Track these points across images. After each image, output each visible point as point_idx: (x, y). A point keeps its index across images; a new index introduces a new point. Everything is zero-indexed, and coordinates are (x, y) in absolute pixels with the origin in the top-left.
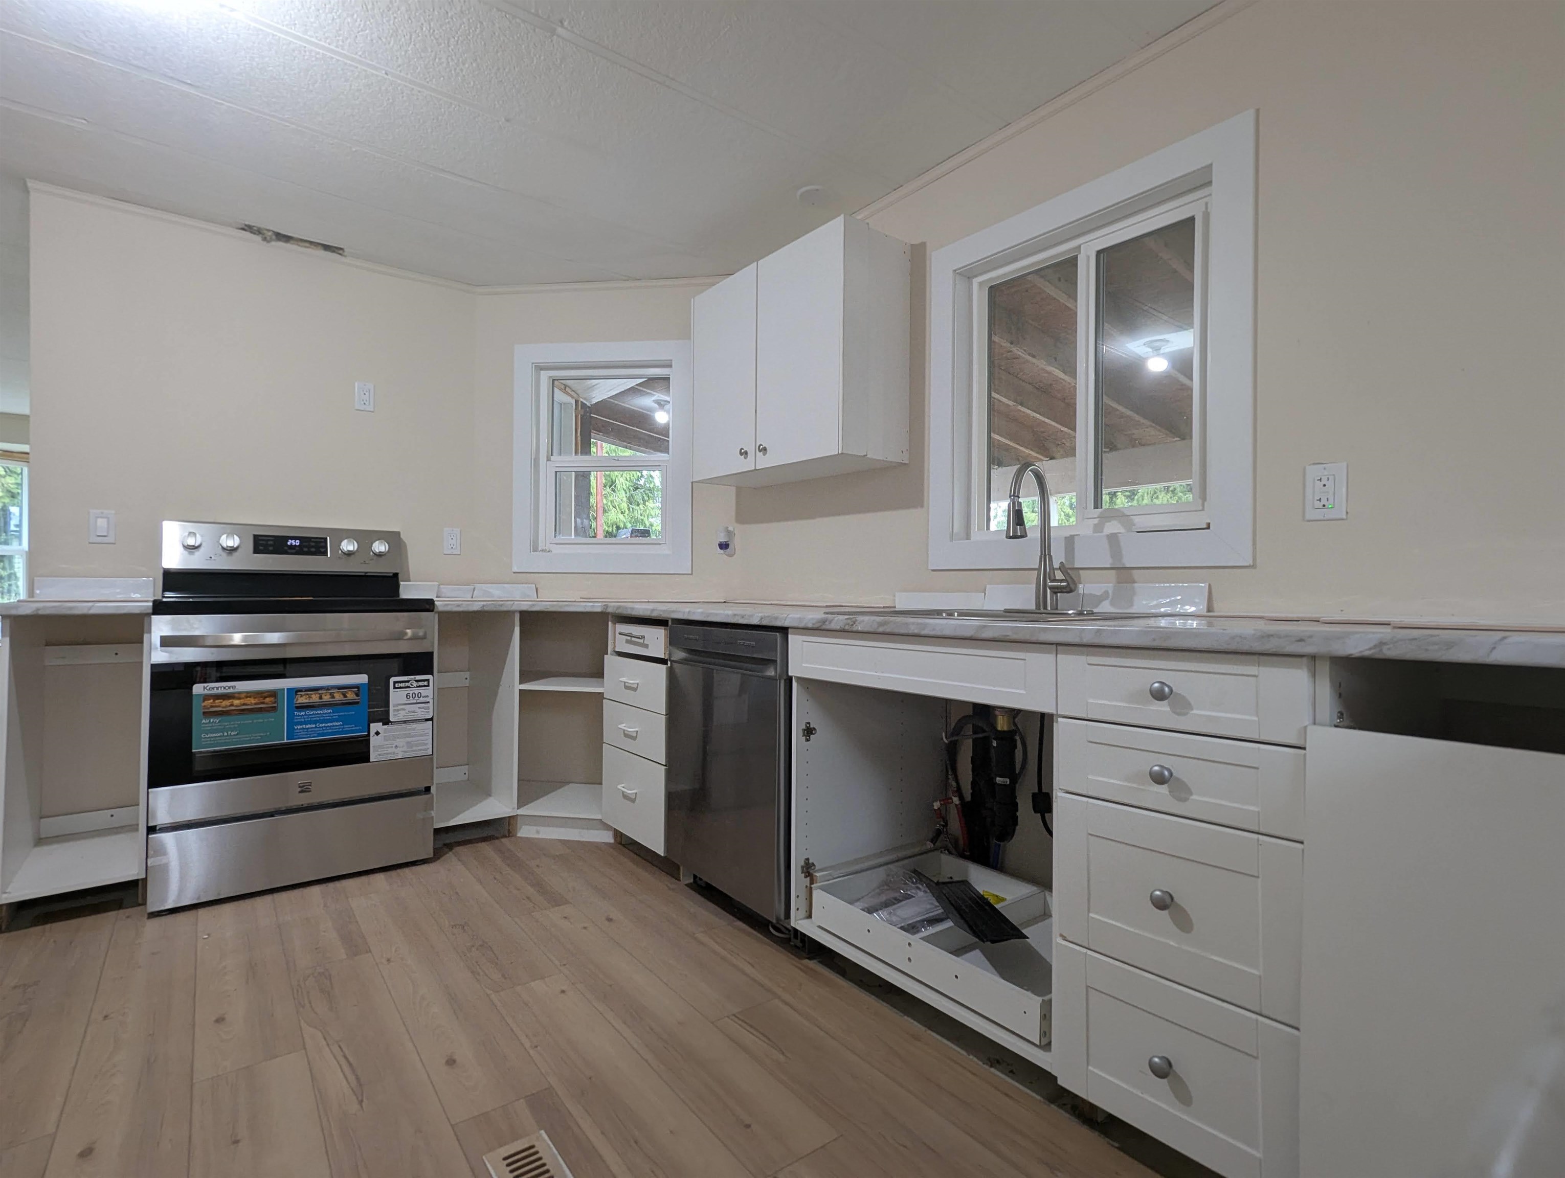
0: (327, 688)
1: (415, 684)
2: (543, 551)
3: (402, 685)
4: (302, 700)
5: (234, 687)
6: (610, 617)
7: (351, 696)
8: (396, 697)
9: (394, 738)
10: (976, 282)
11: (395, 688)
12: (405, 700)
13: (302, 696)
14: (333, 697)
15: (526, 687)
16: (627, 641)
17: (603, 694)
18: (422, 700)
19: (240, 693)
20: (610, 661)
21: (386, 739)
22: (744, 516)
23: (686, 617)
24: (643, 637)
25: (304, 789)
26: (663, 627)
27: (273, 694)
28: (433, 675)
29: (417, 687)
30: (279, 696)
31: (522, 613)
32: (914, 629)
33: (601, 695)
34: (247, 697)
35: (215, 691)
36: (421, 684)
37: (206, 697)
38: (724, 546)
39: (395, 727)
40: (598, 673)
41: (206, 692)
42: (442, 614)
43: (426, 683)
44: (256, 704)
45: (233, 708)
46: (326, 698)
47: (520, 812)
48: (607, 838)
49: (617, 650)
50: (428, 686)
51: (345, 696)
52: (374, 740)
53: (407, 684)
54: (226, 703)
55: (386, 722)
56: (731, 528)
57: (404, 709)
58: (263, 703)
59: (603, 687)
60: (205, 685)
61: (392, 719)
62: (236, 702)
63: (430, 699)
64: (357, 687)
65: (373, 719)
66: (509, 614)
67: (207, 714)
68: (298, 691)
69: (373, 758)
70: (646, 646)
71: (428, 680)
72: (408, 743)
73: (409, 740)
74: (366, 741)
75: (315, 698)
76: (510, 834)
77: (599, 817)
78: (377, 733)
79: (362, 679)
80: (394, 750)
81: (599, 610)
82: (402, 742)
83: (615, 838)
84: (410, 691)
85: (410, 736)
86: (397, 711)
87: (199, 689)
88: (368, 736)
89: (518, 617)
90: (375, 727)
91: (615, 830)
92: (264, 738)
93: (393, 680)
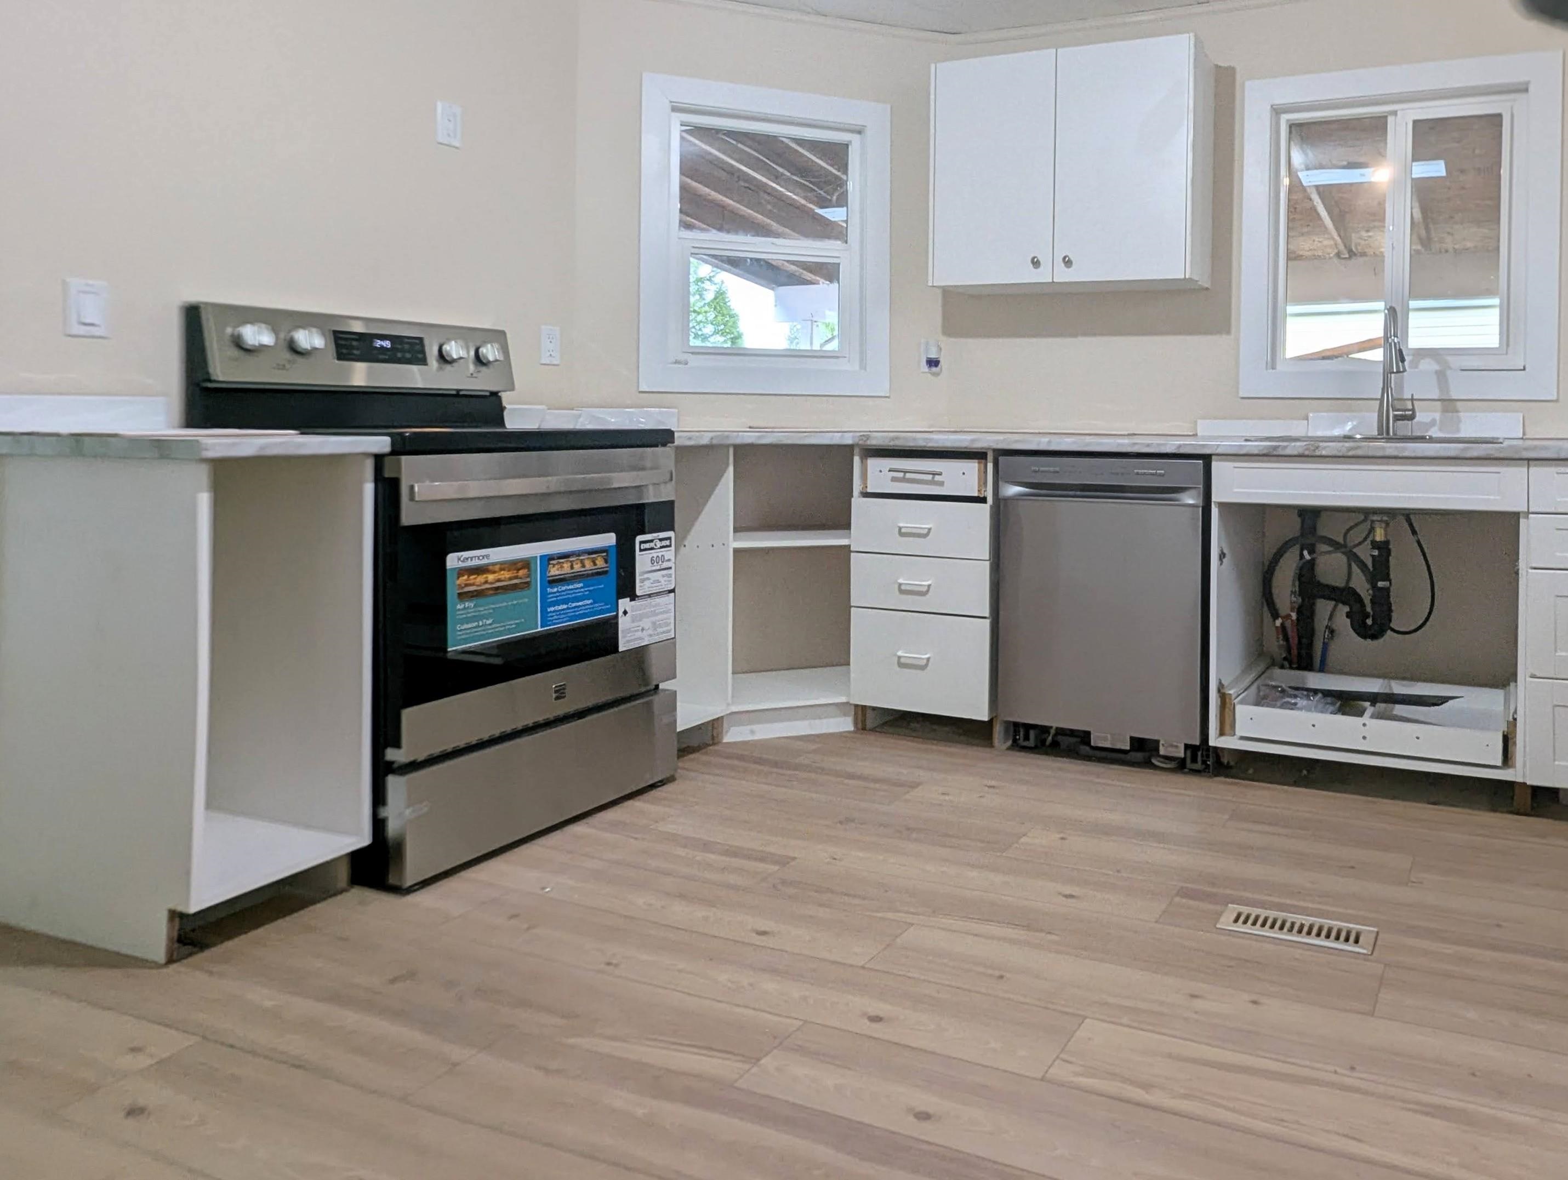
0: (578, 555)
1: (659, 544)
3: (647, 546)
4: (554, 571)
5: (487, 556)
6: (856, 451)
8: (642, 561)
9: (641, 617)
11: (641, 550)
12: (648, 567)
13: (554, 565)
14: (584, 566)
15: (741, 543)
16: (895, 480)
17: (849, 546)
18: (665, 565)
19: (494, 564)
20: (857, 503)
21: (633, 619)
22: (952, 327)
24: (934, 474)
25: (562, 692)
26: (977, 461)
27: (526, 564)
28: (674, 531)
29: (661, 547)
30: (532, 566)
31: (737, 448)
33: (847, 549)
34: (501, 569)
35: (469, 563)
36: (664, 543)
37: (461, 572)
38: (933, 363)
39: (641, 602)
40: (843, 523)
41: (461, 565)
42: (681, 450)
43: (667, 543)
44: (510, 579)
45: (487, 586)
46: (577, 567)
47: (736, 709)
48: (846, 724)
49: (871, 491)
50: (670, 546)
51: (595, 564)
52: (623, 623)
53: (652, 545)
54: (480, 579)
55: (633, 597)
57: (648, 579)
58: (516, 577)
59: (849, 537)
60: (459, 554)
61: (638, 593)
62: (491, 577)
63: (672, 564)
64: (606, 551)
65: (622, 594)
67: (462, 596)
68: (548, 559)
69: (621, 649)
70: (941, 484)
71: (669, 538)
72: (654, 623)
73: (653, 619)
74: (615, 624)
75: (567, 568)
77: (843, 699)
78: (625, 613)
79: (609, 539)
80: (639, 634)
81: (850, 442)
82: (646, 623)
83: (856, 723)
84: (654, 554)
85: (655, 614)
86: (642, 581)
87: (453, 560)
88: (616, 617)
89: (731, 451)
90: (624, 603)
91: (856, 706)
92: (518, 627)
93: (639, 538)
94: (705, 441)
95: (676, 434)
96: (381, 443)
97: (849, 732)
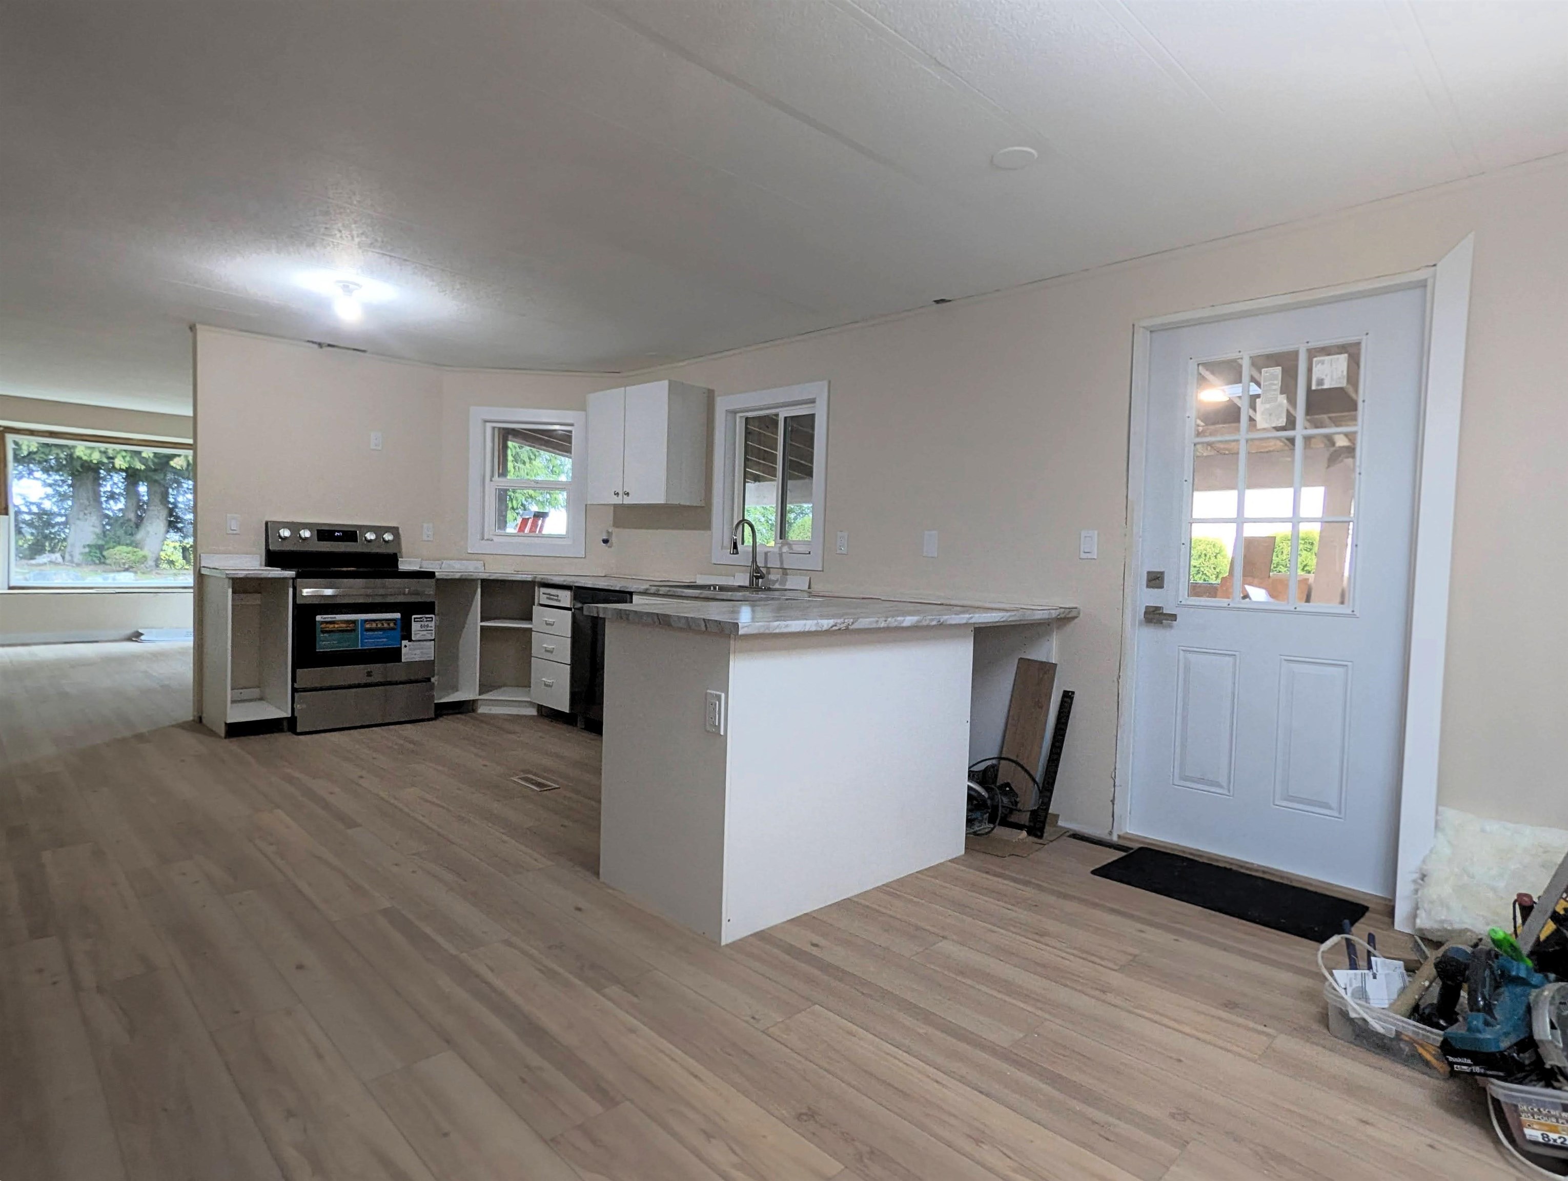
0: (380, 620)
1: (425, 619)
2: (488, 540)
3: (418, 620)
4: (368, 626)
5: (335, 617)
6: (536, 583)
7: (392, 625)
8: (415, 626)
9: (415, 649)
10: (738, 415)
11: (415, 621)
12: (419, 628)
13: (368, 624)
14: (383, 625)
15: (484, 624)
16: (548, 598)
17: (531, 628)
18: (429, 628)
19: (337, 621)
20: (536, 608)
21: (410, 649)
22: (617, 523)
23: (583, 585)
24: (558, 596)
25: (369, 674)
26: (569, 590)
27: (352, 622)
28: (434, 614)
29: (426, 621)
30: (356, 623)
31: (483, 581)
32: (679, 594)
33: (530, 630)
34: (341, 623)
35: (327, 620)
36: (428, 619)
37: (322, 623)
38: (606, 541)
39: (415, 643)
40: (529, 618)
41: (322, 619)
42: (438, 580)
44: (345, 627)
45: (334, 628)
46: (379, 626)
47: (481, 697)
48: (533, 712)
49: (541, 603)
50: (432, 621)
51: (389, 625)
52: (404, 650)
53: (421, 619)
54: (332, 626)
55: (410, 640)
56: (610, 530)
57: (419, 633)
58: (349, 627)
59: (531, 624)
60: (322, 615)
61: (413, 639)
62: (336, 626)
63: (433, 628)
64: (394, 620)
65: (404, 638)
66: (474, 580)
67: (323, 632)
68: (366, 621)
69: (403, 661)
70: (559, 601)
71: (432, 618)
72: (421, 652)
74: (399, 650)
75: (374, 625)
76: (474, 711)
77: (529, 699)
78: (406, 646)
79: (398, 615)
80: (414, 656)
81: (530, 579)
82: (418, 652)
83: (538, 712)
84: (422, 623)
85: (422, 648)
86: (415, 634)
87: (319, 618)
88: (400, 648)
89: (479, 582)
90: (404, 643)
91: (539, 705)
92: (349, 646)
93: (414, 617)
94: (457, 576)
95: (436, 574)
96: (291, 573)
97: (534, 716)
